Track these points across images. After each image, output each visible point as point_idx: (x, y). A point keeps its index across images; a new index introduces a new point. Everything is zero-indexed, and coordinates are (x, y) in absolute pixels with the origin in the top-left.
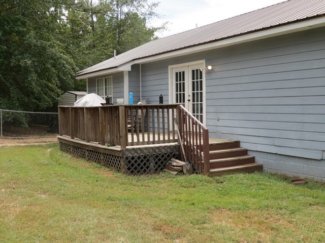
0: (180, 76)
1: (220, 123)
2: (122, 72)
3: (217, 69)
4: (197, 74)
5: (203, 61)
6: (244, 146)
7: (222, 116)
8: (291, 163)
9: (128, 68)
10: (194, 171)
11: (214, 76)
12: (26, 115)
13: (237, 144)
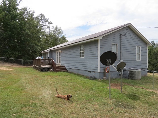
0: (58, 53)
1: (63, 63)
2: (48, 52)
3: (62, 52)
4: (60, 53)
5: (60, 50)
6: (66, 67)
7: (63, 61)
8: (71, 70)
9: (49, 51)
10: (54, 71)
11: (62, 53)
12: (29, 61)
13: (64, 66)
